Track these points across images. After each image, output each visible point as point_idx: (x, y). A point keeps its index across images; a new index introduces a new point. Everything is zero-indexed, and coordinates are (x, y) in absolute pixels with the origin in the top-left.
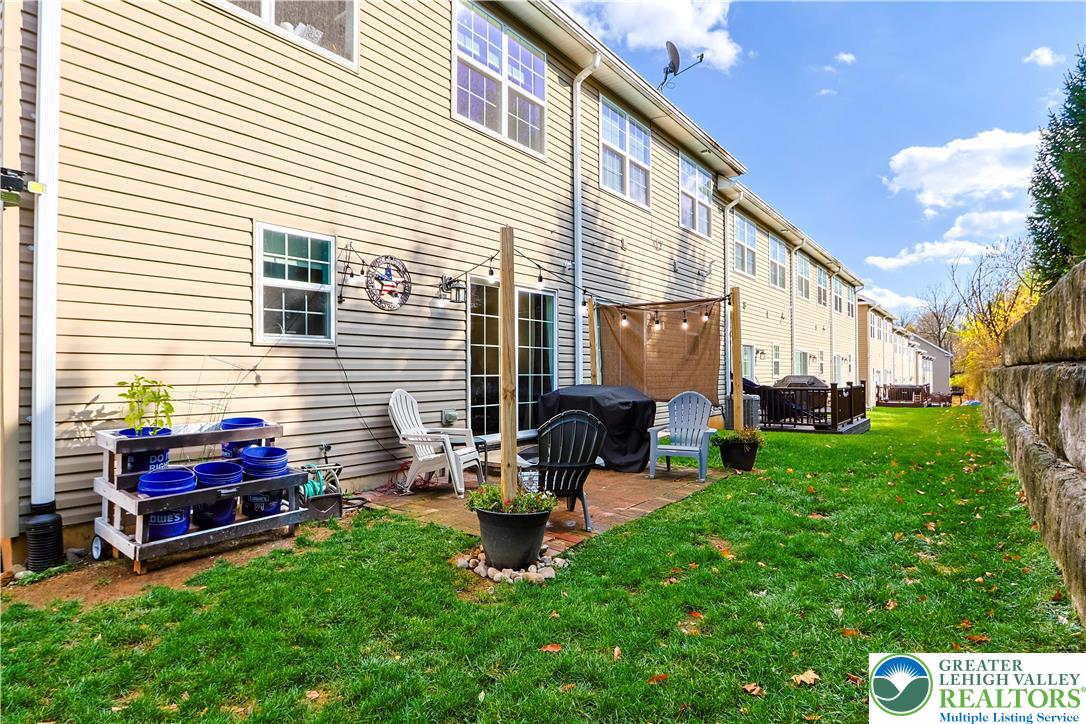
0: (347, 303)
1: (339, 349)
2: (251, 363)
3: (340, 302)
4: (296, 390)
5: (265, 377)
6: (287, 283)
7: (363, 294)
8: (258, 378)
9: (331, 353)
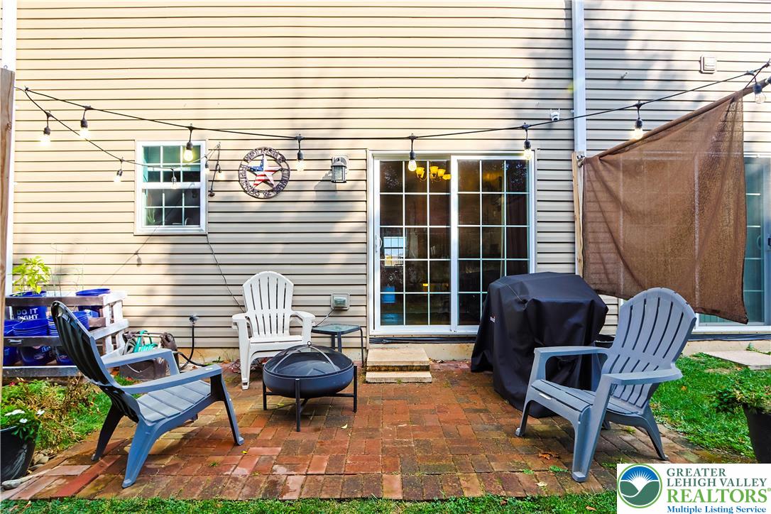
0: (218, 196)
1: (210, 236)
2: (134, 248)
3: (212, 195)
4: (169, 270)
5: (144, 259)
6: (162, 185)
7: (236, 186)
8: (139, 259)
9: (203, 240)
